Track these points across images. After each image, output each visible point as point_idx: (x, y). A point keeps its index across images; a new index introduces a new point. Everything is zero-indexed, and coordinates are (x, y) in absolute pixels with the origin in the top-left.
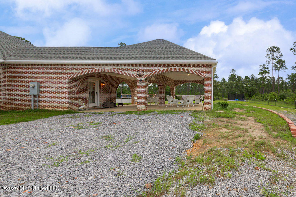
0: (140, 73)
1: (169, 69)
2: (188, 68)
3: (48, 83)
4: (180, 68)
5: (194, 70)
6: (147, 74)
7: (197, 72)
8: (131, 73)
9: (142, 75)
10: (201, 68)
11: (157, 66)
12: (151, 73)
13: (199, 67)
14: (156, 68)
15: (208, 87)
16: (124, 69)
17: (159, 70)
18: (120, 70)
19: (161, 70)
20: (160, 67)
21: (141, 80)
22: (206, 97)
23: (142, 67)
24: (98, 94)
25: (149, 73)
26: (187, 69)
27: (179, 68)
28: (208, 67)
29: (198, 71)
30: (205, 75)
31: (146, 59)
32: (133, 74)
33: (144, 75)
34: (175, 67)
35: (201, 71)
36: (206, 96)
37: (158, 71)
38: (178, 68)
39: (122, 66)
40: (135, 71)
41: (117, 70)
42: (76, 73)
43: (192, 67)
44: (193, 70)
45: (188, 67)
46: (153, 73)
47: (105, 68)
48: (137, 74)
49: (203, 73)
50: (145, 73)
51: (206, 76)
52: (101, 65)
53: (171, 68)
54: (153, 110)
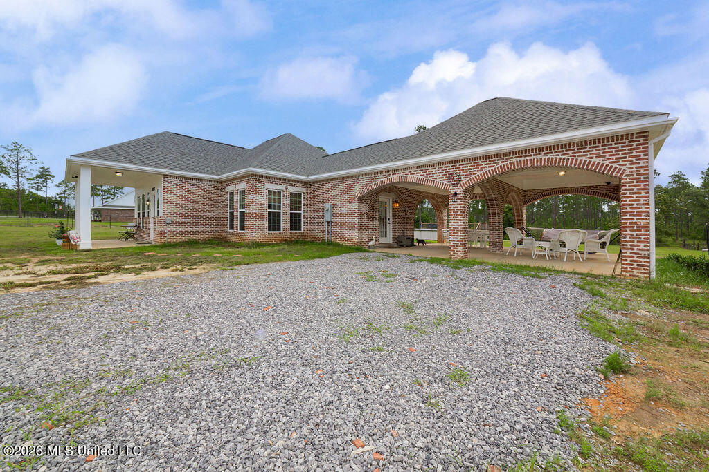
0: (454, 179)
1: (514, 163)
2: (565, 155)
3: (339, 204)
4: (542, 156)
5: (584, 158)
6: (466, 180)
7: (594, 163)
8: (438, 181)
9: (457, 184)
10: (607, 150)
11: (487, 160)
12: (474, 176)
13: (601, 147)
14: (484, 164)
15: (635, 206)
16: (428, 173)
17: (490, 169)
18: (421, 177)
19: (496, 167)
20: (492, 161)
21: (455, 194)
22: (628, 237)
23: (458, 165)
24: (391, 221)
25: (471, 177)
26: (563, 157)
27: (539, 157)
28: (634, 144)
29: (598, 159)
30: (623, 168)
31: (466, 146)
32: (442, 182)
33: (462, 182)
34: (528, 158)
35: (608, 159)
36: (629, 232)
37: (487, 170)
38: (536, 157)
39: (424, 169)
40: (444, 177)
41: (416, 177)
42: (367, 186)
43: (576, 151)
44: (579, 159)
45: (565, 152)
46: (478, 176)
47: (400, 175)
48: (449, 182)
49: (614, 165)
50: (462, 177)
51: (628, 170)
52: (394, 171)
53: (518, 159)
54: (479, 260)
